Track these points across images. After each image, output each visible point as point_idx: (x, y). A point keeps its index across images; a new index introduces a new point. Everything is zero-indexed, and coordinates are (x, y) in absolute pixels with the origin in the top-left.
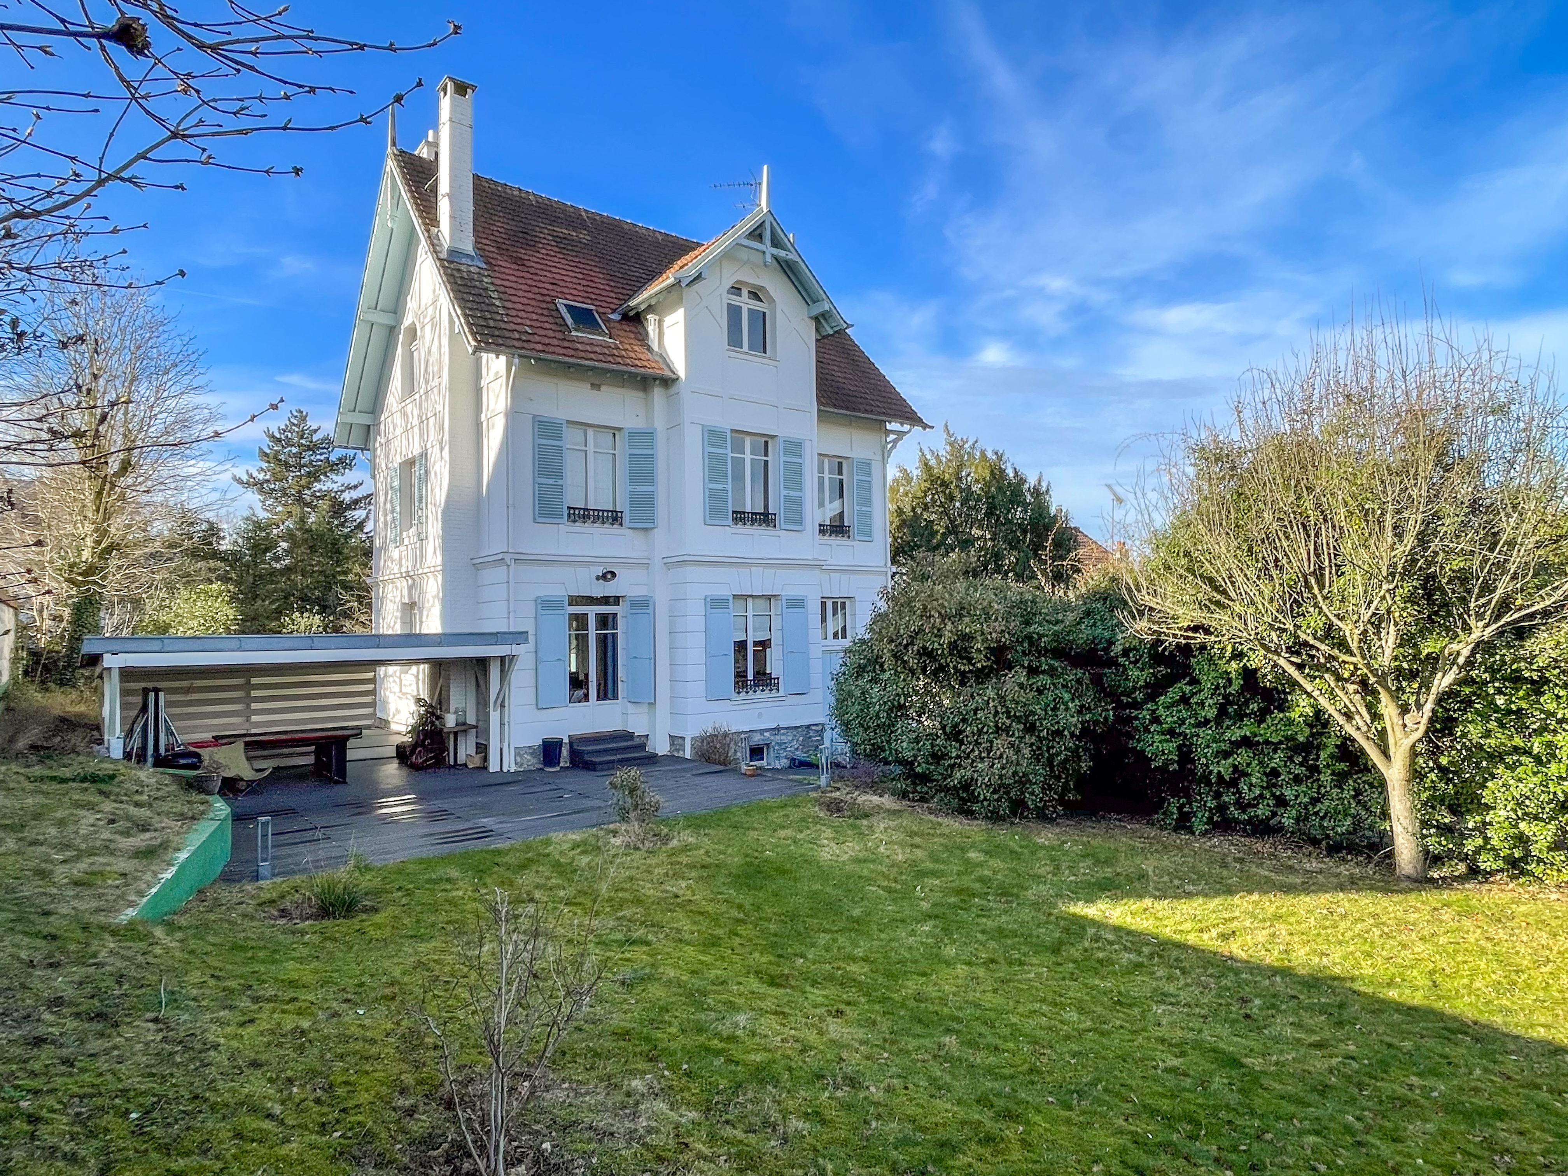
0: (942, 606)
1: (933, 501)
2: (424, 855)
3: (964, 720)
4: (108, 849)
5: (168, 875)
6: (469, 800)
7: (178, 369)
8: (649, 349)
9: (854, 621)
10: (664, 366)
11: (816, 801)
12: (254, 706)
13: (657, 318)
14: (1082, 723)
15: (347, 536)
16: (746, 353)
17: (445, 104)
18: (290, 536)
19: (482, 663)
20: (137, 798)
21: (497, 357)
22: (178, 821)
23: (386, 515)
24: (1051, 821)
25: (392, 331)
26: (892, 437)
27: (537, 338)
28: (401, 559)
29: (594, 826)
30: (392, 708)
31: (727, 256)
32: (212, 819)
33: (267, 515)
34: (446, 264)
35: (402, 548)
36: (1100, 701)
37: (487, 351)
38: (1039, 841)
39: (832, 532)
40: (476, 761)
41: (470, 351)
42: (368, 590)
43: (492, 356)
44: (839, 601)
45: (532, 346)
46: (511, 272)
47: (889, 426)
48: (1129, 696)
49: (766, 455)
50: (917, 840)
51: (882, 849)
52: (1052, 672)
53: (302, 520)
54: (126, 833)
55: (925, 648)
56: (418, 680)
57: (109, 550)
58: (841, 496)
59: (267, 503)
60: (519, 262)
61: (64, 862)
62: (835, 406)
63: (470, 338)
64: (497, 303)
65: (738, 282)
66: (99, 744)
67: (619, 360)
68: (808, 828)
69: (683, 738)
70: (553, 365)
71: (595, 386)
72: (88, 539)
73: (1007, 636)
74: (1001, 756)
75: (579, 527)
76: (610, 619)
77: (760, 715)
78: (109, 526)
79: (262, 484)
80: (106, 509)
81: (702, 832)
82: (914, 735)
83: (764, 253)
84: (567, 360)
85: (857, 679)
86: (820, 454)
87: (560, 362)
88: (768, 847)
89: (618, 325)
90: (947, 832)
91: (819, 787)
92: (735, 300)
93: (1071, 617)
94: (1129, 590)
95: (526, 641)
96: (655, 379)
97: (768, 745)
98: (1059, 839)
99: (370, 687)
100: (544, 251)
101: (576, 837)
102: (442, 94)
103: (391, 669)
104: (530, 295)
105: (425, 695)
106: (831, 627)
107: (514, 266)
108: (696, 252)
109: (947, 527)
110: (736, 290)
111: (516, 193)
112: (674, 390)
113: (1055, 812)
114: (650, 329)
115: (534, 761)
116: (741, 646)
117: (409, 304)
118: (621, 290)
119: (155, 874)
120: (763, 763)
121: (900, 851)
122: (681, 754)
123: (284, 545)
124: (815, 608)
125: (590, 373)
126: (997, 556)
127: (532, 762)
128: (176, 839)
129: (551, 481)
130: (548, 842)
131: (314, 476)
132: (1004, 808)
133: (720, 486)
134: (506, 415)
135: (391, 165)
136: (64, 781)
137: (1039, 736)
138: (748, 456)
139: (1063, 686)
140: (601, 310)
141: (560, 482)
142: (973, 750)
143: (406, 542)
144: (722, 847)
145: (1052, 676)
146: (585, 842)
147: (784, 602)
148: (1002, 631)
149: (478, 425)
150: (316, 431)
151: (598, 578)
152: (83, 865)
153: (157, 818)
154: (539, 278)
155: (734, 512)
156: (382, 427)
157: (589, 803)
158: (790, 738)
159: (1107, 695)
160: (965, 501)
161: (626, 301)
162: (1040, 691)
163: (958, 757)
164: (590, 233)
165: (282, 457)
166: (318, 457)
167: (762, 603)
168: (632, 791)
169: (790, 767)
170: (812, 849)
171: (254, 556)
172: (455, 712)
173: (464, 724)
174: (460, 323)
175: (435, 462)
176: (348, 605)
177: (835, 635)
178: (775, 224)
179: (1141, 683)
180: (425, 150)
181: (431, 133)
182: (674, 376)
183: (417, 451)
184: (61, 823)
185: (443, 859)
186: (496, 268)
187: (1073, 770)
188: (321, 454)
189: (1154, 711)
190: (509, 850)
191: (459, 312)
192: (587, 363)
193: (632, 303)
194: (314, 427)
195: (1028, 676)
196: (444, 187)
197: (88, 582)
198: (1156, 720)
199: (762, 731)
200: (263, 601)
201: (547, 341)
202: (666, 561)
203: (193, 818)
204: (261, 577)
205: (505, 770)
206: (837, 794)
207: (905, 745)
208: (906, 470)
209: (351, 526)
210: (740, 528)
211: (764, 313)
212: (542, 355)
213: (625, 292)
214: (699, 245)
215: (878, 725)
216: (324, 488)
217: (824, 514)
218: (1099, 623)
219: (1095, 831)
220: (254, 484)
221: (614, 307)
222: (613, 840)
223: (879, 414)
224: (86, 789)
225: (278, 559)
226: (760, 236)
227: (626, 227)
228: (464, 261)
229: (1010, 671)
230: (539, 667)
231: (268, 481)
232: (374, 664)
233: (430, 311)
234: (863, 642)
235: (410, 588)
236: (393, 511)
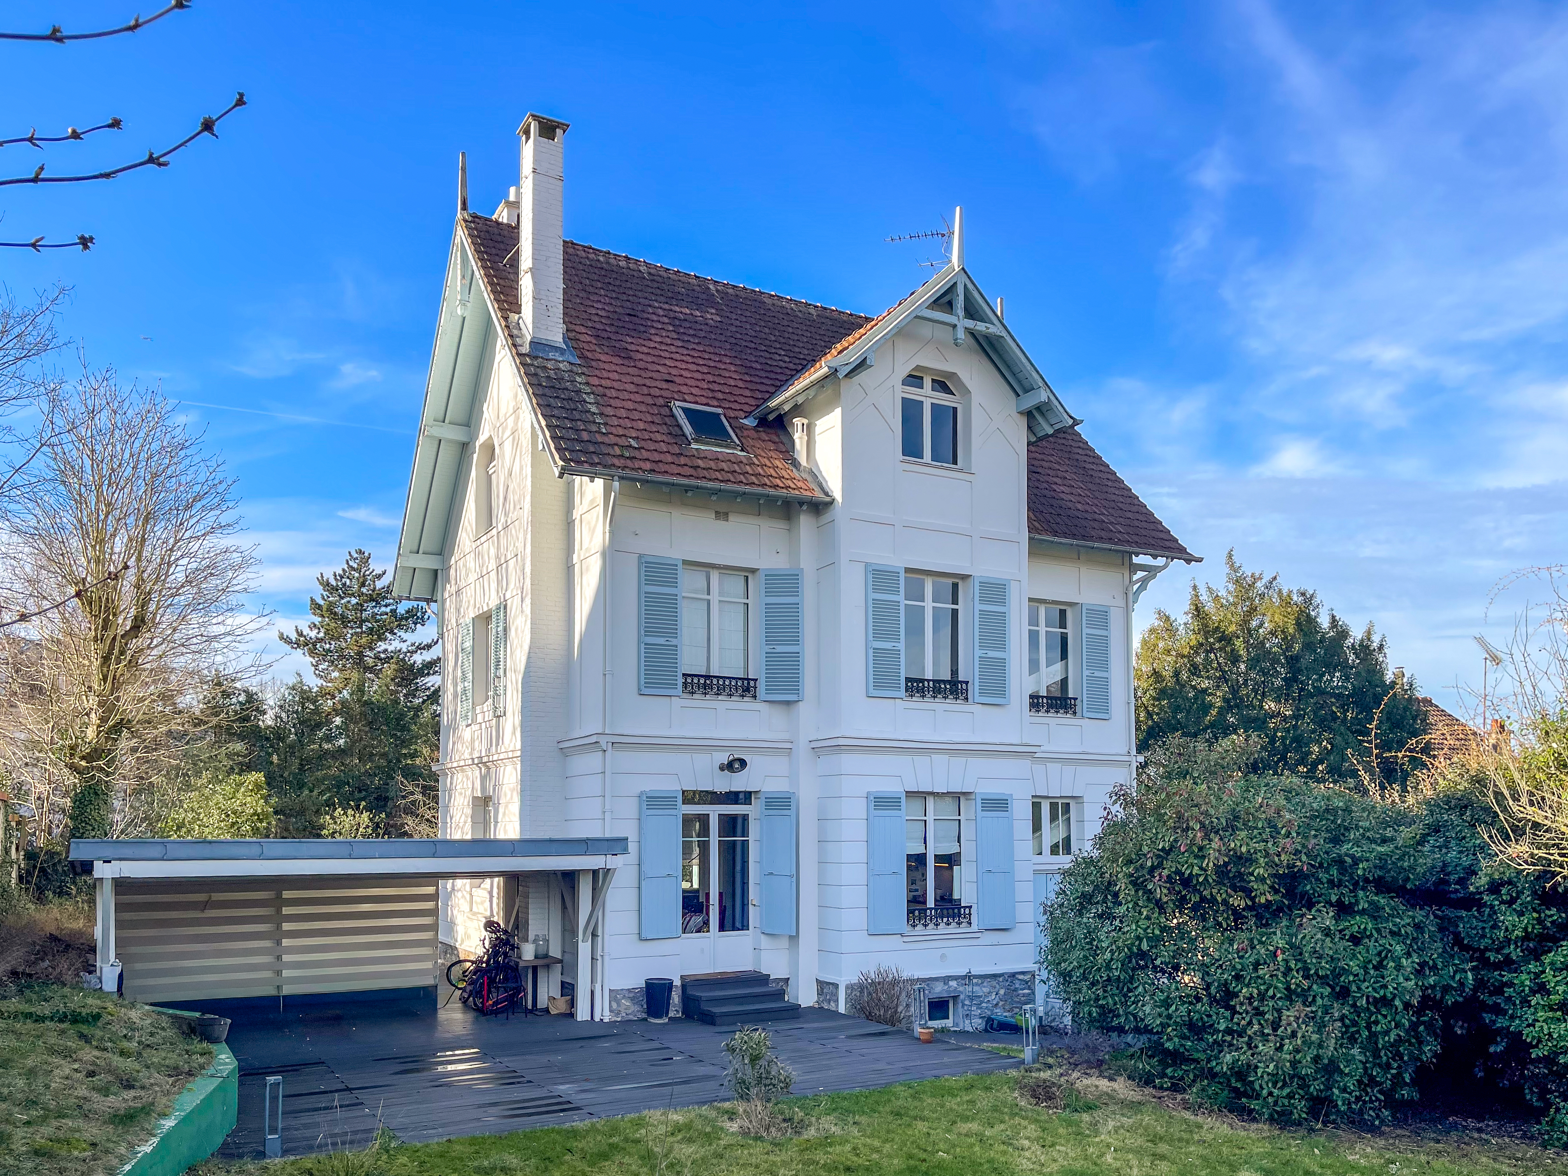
0: (1206, 814)
1: (1207, 662)
2: (478, 1134)
3: (1238, 978)
4: (83, 1111)
5: (147, 1149)
6: (543, 1059)
7: (204, 502)
8: (795, 464)
9: (1082, 830)
10: (813, 486)
11: (1017, 1082)
12: (286, 926)
13: (806, 421)
14: (1424, 989)
15: (418, 709)
16: (927, 465)
17: (528, 151)
18: (344, 709)
19: (570, 878)
20: (125, 1044)
21: (592, 481)
22: (170, 1076)
23: (455, 685)
24: (1373, 1130)
25: (465, 448)
26: (1140, 574)
27: (645, 454)
28: (473, 741)
29: (704, 1103)
30: (460, 930)
31: (902, 333)
32: (212, 1076)
33: (320, 682)
34: (528, 360)
35: (475, 727)
36: (1452, 957)
37: (581, 473)
38: (1350, 1158)
39: (1050, 707)
40: (560, 1006)
41: (557, 474)
42: (435, 777)
43: (586, 479)
44: (1060, 801)
45: (637, 464)
46: (614, 368)
47: (1135, 560)
48: (1498, 951)
49: (955, 601)
50: (1163, 1148)
51: (1109, 1158)
52: (1374, 913)
53: (361, 690)
54: (105, 1091)
55: (1178, 872)
56: (491, 897)
57: (117, 728)
58: (1064, 656)
59: (321, 667)
60: (625, 355)
61: (28, 1123)
62: (1055, 533)
63: (557, 457)
64: (593, 409)
65: (918, 368)
66: (90, 973)
67: (754, 479)
68: (1002, 1122)
69: (836, 986)
70: (665, 489)
71: (722, 515)
72: (93, 715)
73: (1304, 858)
74: (1294, 1035)
75: (699, 701)
76: (740, 821)
77: (943, 956)
78: (118, 699)
79: (314, 645)
80: (114, 679)
81: (850, 1119)
82: (1162, 996)
83: (954, 326)
84: (686, 481)
85: (1081, 915)
86: (1030, 600)
87: (673, 485)
88: (941, 1146)
89: (753, 434)
90: (1209, 1137)
91: (1023, 1062)
92: (913, 393)
93: (1406, 834)
94: (1498, 794)
95: (625, 851)
96: (801, 503)
97: (955, 998)
98: (1381, 1156)
99: (430, 905)
100: (658, 339)
101: (676, 1117)
102: (524, 138)
103: (459, 882)
104: (638, 398)
105: (499, 918)
106: (1047, 841)
107: (616, 360)
108: (862, 331)
109: (1225, 700)
110: (914, 379)
111: (623, 264)
112: (826, 518)
113: (1378, 1116)
114: (796, 436)
115: (637, 1008)
116: (917, 862)
117: (486, 415)
118: (759, 387)
119: (131, 1146)
120: (948, 1023)
121: (1134, 1162)
122: (833, 1005)
123: (338, 720)
124: (1022, 811)
125: (714, 498)
126: (1300, 742)
127: (632, 1010)
128: (164, 1100)
129: (662, 641)
130: (639, 1123)
131: (379, 633)
132: (1300, 1107)
133: (888, 645)
134: (604, 554)
135: (461, 235)
136: (39, 1019)
137: (1354, 1005)
138: (929, 605)
139: (1392, 933)
140: (732, 414)
141: (674, 642)
142: (1250, 1023)
143: (480, 718)
144: (877, 1143)
145: (1375, 918)
146: (688, 1126)
147: (979, 802)
148: (1297, 852)
149: (569, 568)
150: (379, 577)
151: (722, 768)
152: (47, 1130)
153: (144, 1073)
154: (650, 374)
155: (908, 680)
156: (452, 572)
157: (701, 1070)
158: (986, 990)
159: (1465, 948)
160: (1253, 663)
161: (766, 400)
162: (1356, 940)
163: (1229, 1031)
164: (720, 313)
165: (339, 610)
166: (383, 609)
167: (949, 805)
168: (754, 1059)
169: (986, 1030)
170: (1004, 1153)
171: (300, 735)
172: (535, 941)
173: (546, 956)
174: (544, 436)
175: (515, 617)
176: (411, 798)
177: (1054, 850)
178: (970, 286)
179: (1518, 933)
180: (505, 214)
181: (512, 190)
182: (828, 499)
183: (493, 602)
184: (31, 1073)
185: (501, 1140)
186: (594, 364)
187: (1411, 1054)
188: (386, 606)
189: (1537, 975)
190: (587, 1131)
191: (543, 423)
192: (710, 484)
193: (773, 403)
194: (378, 571)
195: (1337, 918)
196: (526, 261)
197: (93, 768)
198: (1541, 989)
199: (946, 979)
200: (311, 791)
201: (656, 456)
202: (814, 745)
203: (190, 1074)
204: (309, 762)
205: (597, 1019)
206: (1045, 1075)
207: (1147, 1009)
208: (1168, 618)
209: (424, 695)
210: (915, 702)
211: (955, 410)
212: (650, 477)
213: (764, 388)
214: (868, 320)
215: (1109, 979)
216: (390, 648)
217: (1038, 682)
218: (1453, 843)
219: (1440, 1146)
220: (301, 642)
221: (747, 408)
222: (728, 1124)
223: (1120, 542)
224: (63, 1032)
225: (328, 738)
226: (950, 304)
227: (768, 301)
228: (551, 355)
229: (1310, 910)
230: (643, 883)
231: (321, 640)
232: (433, 877)
233: (511, 422)
234: (1089, 862)
235: (483, 779)
236: (464, 679)
